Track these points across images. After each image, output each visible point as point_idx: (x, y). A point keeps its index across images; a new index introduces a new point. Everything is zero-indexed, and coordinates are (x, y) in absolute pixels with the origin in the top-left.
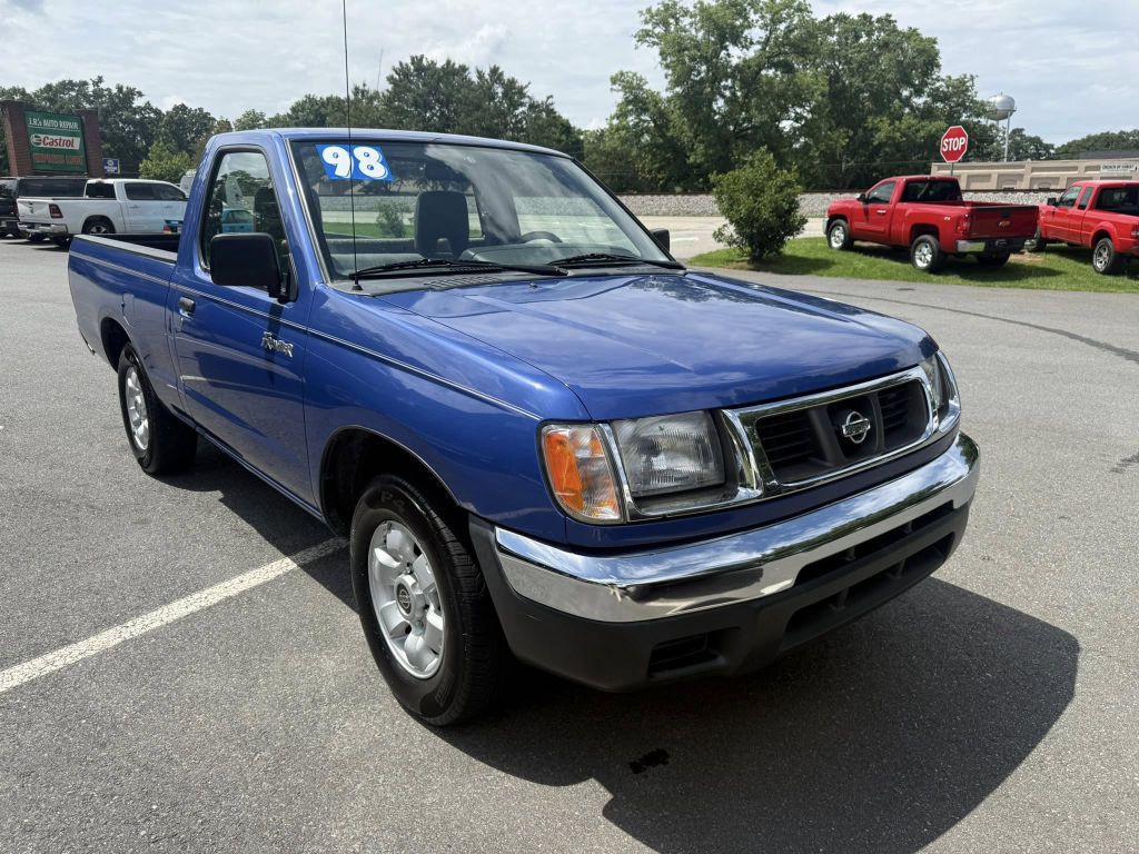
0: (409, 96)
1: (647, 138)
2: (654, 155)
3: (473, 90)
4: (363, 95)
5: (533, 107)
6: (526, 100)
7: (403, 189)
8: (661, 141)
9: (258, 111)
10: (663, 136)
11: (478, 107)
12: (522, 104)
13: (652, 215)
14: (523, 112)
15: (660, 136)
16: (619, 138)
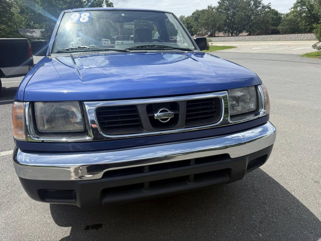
0: (223, 7)
1: (304, 14)
2: (306, 20)
3: (244, 3)
4: (210, 8)
5: (263, 7)
6: (261, 5)
7: (219, 35)
8: (310, 15)
9: (183, 15)
10: (311, 13)
11: (245, 9)
12: (260, 7)
13: (300, 40)
14: (260, 9)
15: (309, 14)
16: (293, 15)
